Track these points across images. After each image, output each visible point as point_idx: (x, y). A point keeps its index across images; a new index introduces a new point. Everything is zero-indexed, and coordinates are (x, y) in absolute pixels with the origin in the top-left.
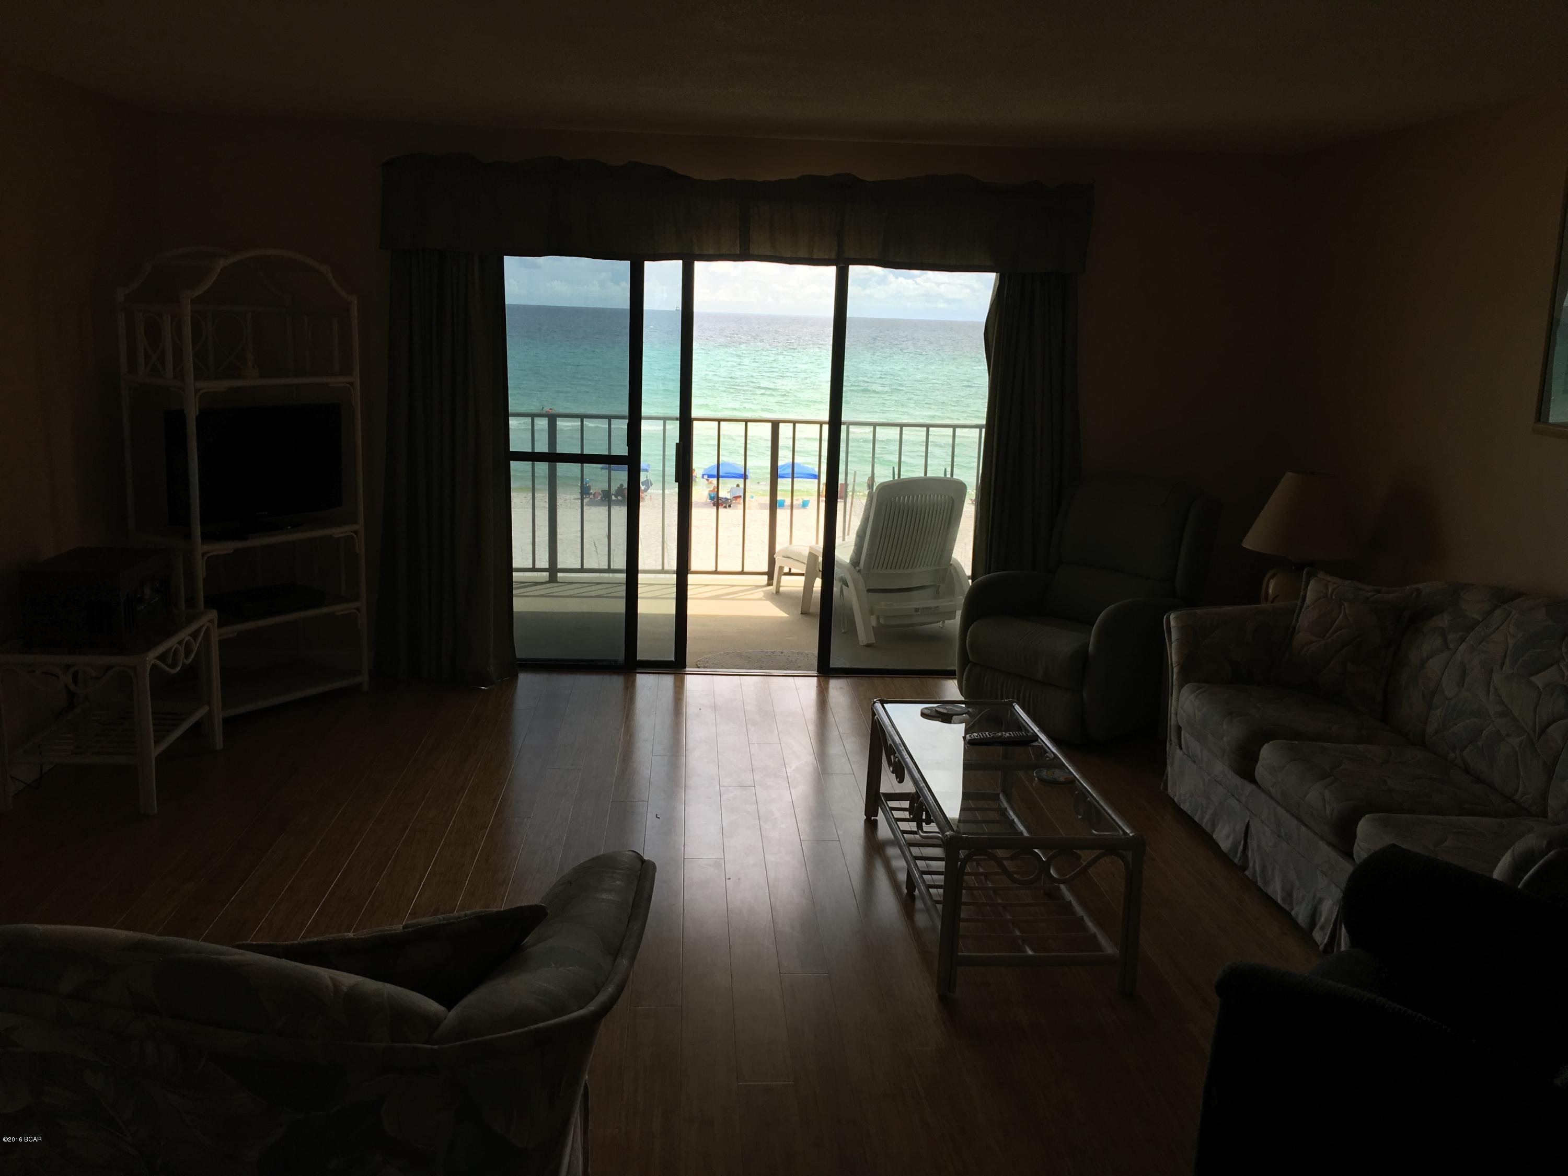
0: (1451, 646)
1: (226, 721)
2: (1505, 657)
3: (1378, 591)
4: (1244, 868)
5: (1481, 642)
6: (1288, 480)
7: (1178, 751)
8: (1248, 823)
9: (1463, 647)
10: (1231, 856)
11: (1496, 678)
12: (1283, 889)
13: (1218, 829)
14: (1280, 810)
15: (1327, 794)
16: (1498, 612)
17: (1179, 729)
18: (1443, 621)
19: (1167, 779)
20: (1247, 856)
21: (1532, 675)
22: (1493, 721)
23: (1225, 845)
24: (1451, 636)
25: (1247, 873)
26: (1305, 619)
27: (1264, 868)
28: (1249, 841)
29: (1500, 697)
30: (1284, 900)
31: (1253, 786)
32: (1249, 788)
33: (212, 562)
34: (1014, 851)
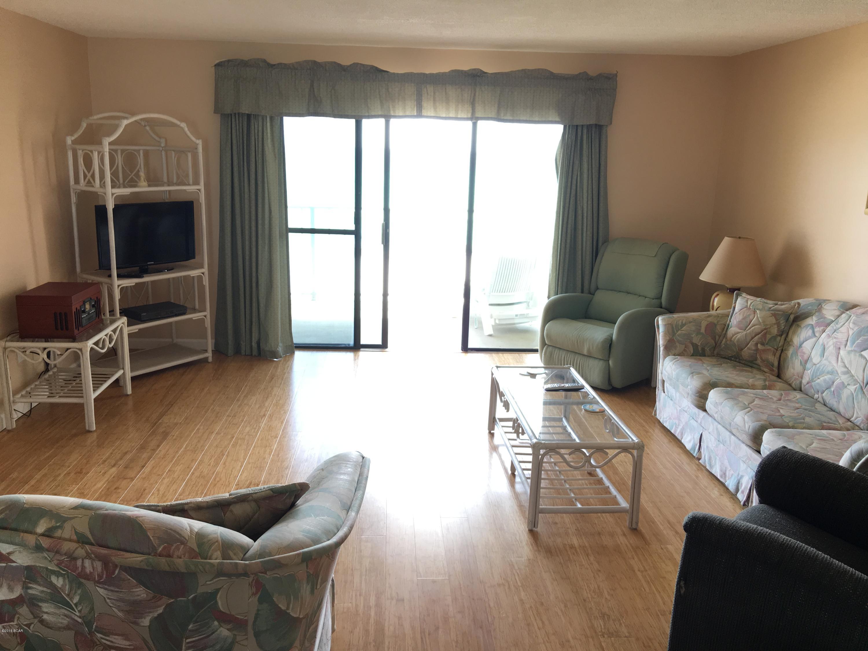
0: (817, 335)
1: (133, 379)
2: (847, 340)
3: (776, 304)
4: (699, 459)
5: (834, 332)
6: (726, 241)
7: (663, 393)
8: (701, 434)
9: (824, 335)
10: (692, 452)
11: (842, 353)
12: (721, 471)
13: (684, 437)
14: (719, 426)
15: (746, 417)
16: (844, 315)
17: (663, 382)
18: (812, 321)
19: (656, 409)
20: (701, 452)
21: (862, 351)
22: (840, 377)
23: (689, 446)
24: (817, 329)
25: (700, 461)
26: (735, 321)
27: (710, 458)
28: (702, 444)
29: (844, 363)
30: (721, 476)
31: (704, 413)
32: (702, 414)
33: (123, 290)
34: (571, 450)
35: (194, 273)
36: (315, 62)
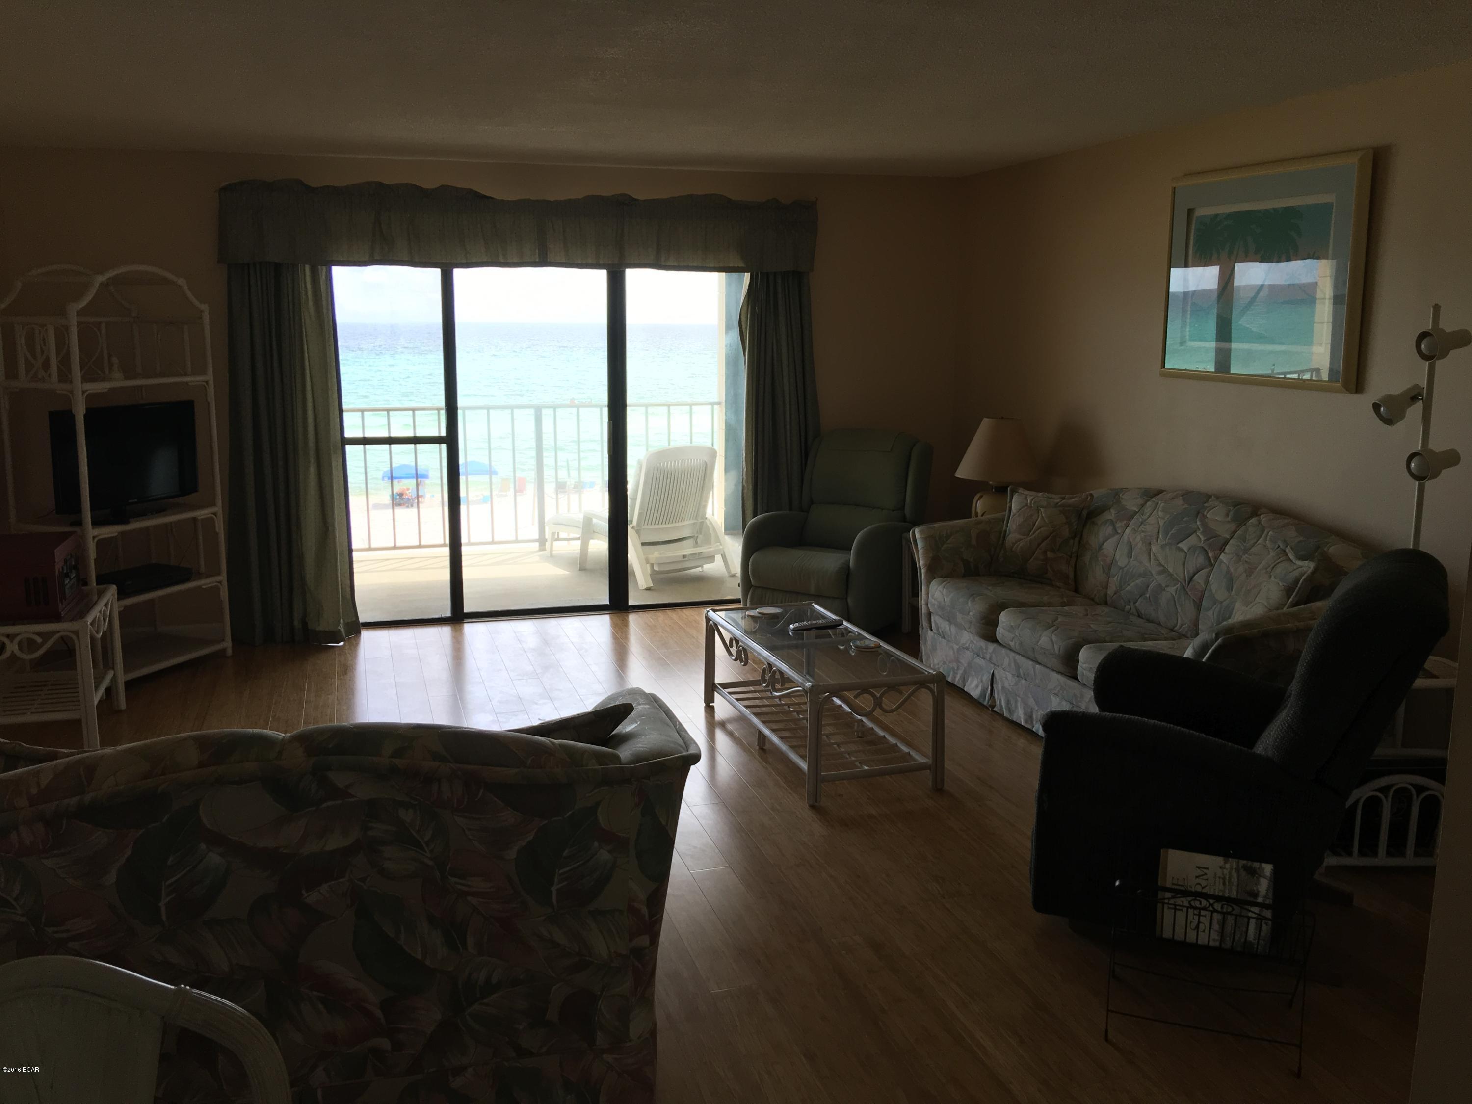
0: (1119, 532)
1: (128, 684)
2: (1159, 532)
3: (1064, 499)
4: (993, 706)
5: (1141, 525)
6: (986, 425)
7: (930, 632)
8: (993, 674)
9: (1128, 531)
10: (981, 700)
11: (1154, 548)
12: (1025, 714)
13: (967, 684)
14: (1018, 657)
15: (1054, 638)
16: (1149, 503)
17: (929, 614)
18: (1111, 515)
19: (922, 656)
20: (994, 697)
21: (1178, 544)
22: (1155, 578)
23: (975, 693)
24: (1118, 525)
25: (995, 709)
26: (1013, 525)
27: (1008, 703)
28: (994, 686)
29: (1158, 560)
30: (1026, 722)
31: (995, 645)
32: (992, 647)
33: (101, 544)
34: (856, 692)
35: (202, 514)
36: (380, 185)
